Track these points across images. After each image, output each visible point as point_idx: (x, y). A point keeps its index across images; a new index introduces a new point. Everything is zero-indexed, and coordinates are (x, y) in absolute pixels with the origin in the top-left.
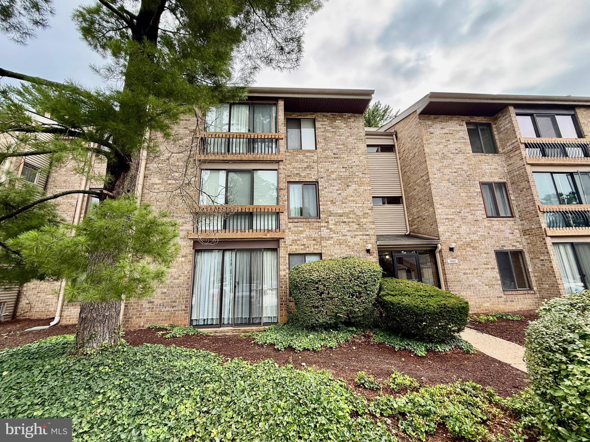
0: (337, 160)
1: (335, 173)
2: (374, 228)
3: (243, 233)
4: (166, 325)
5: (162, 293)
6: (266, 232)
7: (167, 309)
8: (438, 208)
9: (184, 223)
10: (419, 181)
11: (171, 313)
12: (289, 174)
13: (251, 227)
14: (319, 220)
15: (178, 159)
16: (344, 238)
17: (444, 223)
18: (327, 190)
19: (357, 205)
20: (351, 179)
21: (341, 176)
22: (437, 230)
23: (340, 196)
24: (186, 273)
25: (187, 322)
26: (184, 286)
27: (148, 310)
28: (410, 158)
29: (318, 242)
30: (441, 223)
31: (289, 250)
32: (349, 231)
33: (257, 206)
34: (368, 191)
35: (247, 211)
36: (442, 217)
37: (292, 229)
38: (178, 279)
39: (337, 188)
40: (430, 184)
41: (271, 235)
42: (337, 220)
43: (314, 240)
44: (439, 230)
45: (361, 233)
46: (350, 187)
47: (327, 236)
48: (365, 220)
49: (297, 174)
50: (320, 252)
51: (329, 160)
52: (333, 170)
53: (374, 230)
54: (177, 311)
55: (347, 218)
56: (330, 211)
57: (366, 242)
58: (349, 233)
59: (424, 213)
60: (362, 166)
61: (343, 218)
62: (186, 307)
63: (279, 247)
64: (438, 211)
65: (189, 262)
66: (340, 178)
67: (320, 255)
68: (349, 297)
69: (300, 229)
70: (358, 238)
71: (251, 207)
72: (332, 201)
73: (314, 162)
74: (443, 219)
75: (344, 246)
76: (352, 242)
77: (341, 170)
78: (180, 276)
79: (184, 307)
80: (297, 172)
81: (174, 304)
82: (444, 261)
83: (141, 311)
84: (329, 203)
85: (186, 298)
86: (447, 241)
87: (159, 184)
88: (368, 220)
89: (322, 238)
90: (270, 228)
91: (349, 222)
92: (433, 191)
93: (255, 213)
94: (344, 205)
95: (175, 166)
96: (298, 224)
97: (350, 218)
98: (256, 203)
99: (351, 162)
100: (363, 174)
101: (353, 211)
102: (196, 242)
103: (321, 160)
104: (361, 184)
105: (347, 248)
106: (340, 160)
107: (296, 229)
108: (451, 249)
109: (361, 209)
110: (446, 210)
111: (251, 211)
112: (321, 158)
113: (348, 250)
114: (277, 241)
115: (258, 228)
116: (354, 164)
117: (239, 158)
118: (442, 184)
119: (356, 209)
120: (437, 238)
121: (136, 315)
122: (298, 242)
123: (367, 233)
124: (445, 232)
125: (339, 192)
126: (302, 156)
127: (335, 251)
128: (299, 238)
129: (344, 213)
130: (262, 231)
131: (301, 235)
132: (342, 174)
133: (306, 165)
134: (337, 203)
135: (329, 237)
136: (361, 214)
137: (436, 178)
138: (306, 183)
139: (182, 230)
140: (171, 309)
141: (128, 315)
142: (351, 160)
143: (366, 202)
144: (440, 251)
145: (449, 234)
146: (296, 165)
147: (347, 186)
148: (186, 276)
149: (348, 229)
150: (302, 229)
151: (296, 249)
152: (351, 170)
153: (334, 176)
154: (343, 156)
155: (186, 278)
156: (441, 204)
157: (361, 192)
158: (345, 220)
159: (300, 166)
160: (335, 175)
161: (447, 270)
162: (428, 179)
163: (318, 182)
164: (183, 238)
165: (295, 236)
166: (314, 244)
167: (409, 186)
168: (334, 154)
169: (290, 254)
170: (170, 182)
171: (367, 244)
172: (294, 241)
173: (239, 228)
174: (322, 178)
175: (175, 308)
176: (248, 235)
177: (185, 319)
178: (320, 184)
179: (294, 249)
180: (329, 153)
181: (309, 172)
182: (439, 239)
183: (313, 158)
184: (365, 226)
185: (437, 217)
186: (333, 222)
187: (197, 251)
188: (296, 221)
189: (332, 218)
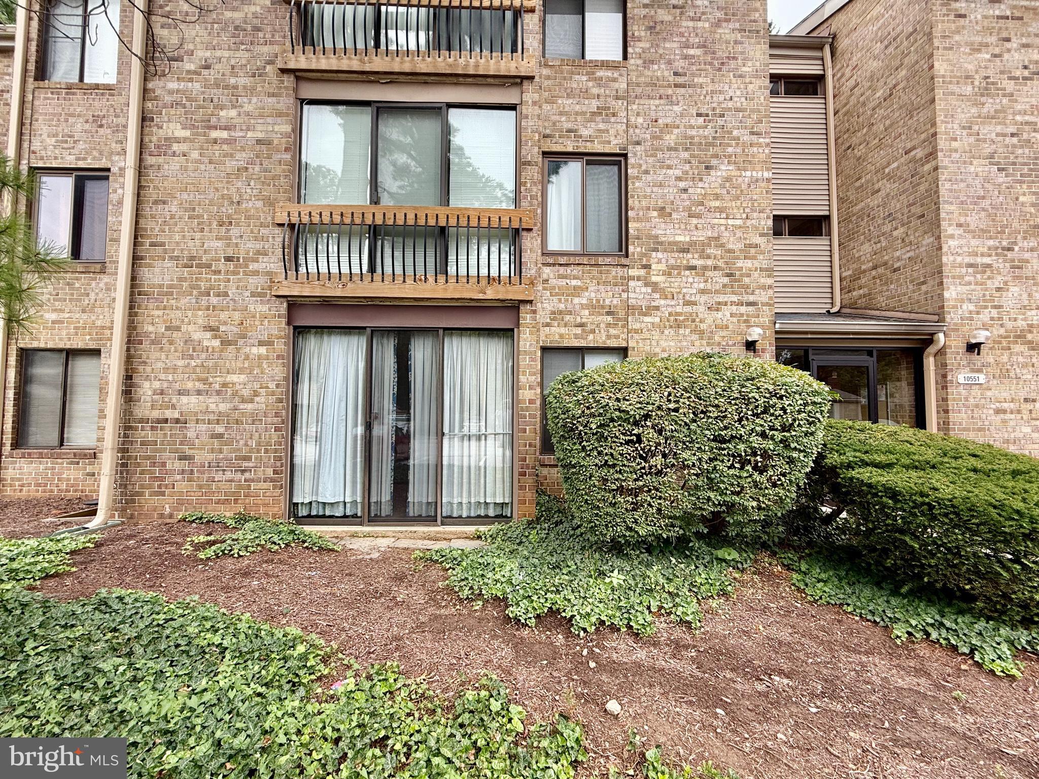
0: (682, 90)
1: (676, 131)
2: (770, 287)
3: (421, 285)
4: (227, 514)
5: (213, 436)
6: (484, 282)
7: (229, 475)
8: (952, 236)
9: (258, 253)
10: (895, 165)
11: (240, 487)
12: (548, 132)
13: (442, 268)
14: (624, 261)
15: (233, 67)
16: (688, 309)
17: (961, 277)
18: (649, 178)
19: (730, 222)
20: (718, 150)
21: (692, 137)
22: (941, 296)
23: (685, 196)
24: (272, 386)
25: (282, 507)
26: (269, 420)
27: (179, 477)
28: (871, 105)
29: (619, 319)
30: (954, 277)
31: (543, 338)
32: (703, 292)
33: (460, 209)
34: (764, 184)
35: (432, 222)
36: (959, 259)
37: (553, 282)
38: (252, 401)
39: (678, 173)
40: (936, 169)
41: (497, 292)
42: (672, 261)
43: (608, 313)
44: (946, 295)
45: (735, 298)
46: (713, 172)
47: (644, 304)
48: (749, 264)
49: (569, 131)
50: (624, 345)
51: (662, 91)
52: (669, 121)
53: (770, 292)
54: (253, 481)
55: (701, 257)
56: (657, 237)
57: (746, 321)
58: (703, 299)
59: (898, 254)
60: (752, 111)
61: (690, 256)
62: (275, 472)
63: (518, 325)
64: (949, 245)
65: (278, 357)
66: (687, 144)
67: (623, 352)
68: (732, 467)
69: (574, 282)
70: (726, 311)
71: (442, 211)
72: (663, 208)
73: (617, 98)
74: (960, 266)
75: (688, 331)
76: (709, 321)
77: (693, 122)
78: (256, 394)
79: (270, 472)
80: (570, 126)
81: (245, 464)
82: (949, 378)
83: (162, 479)
84: (655, 214)
85: (276, 451)
86: (962, 325)
87: (185, 140)
88: (757, 264)
89: (630, 309)
90: (494, 273)
91: (705, 268)
92: (944, 188)
93: (453, 231)
94: (694, 221)
95: (226, 87)
96: (569, 269)
97: (709, 257)
98: (456, 201)
99: (721, 98)
100: (752, 133)
101: (717, 239)
102: (294, 305)
103: (639, 90)
104: (746, 163)
105: (695, 337)
106: (690, 91)
107: (563, 282)
108: (973, 348)
109: (739, 234)
110: (974, 242)
111: (442, 223)
112: (638, 85)
113: (697, 343)
114: (514, 307)
115: (463, 271)
116: (730, 104)
117: (407, 68)
118: (972, 169)
119: (726, 234)
120: (936, 318)
121: (150, 487)
122: (567, 318)
123: (751, 298)
124: (962, 301)
125: (682, 185)
126: (585, 78)
127: (664, 344)
128: (570, 307)
129: (692, 243)
130: (473, 280)
131: (576, 300)
132: (693, 132)
133: (594, 104)
134: (674, 216)
135: (649, 308)
136: (740, 246)
137: (956, 151)
138: (593, 159)
139: (256, 273)
140: (239, 475)
141: (130, 487)
142: (721, 92)
143: (755, 215)
144: (941, 352)
145: (972, 307)
146: (567, 103)
147: (707, 168)
148: (273, 394)
149: (702, 286)
150: (579, 283)
151: (561, 336)
152: (720, 122)
153: (670, 139)
154: (701, 80)
155: (272, 399)
156: (960, 225)
157: (744, 186)
158: (694, 262)
159: (577, 108)
160: (673, 137)
161: (954, 400)
162: (932, 155)
163: (625, 156)
164: (260, 295)
165: (560, 300)
166: (609, 325)
167: (858, 184)
168: (676, 74)
169: (544, 349)
170: (215, 134)
171: (749, 327)
172: (557, 315)
173: (410, 271)
174: (638, 143)
175: (247, 475)
176: (434, 290)
177: (276, 502)
178: (631, 161)
179: (558, 335)
180: (660, 70)
181: (602, 126)
182: (942, 320)
183: (616, 85)
184: (746, 280)
185: (944, 259)
186: (662, 267)
187: (300, 331)
188: (562, 260)
189: (660, 255)
